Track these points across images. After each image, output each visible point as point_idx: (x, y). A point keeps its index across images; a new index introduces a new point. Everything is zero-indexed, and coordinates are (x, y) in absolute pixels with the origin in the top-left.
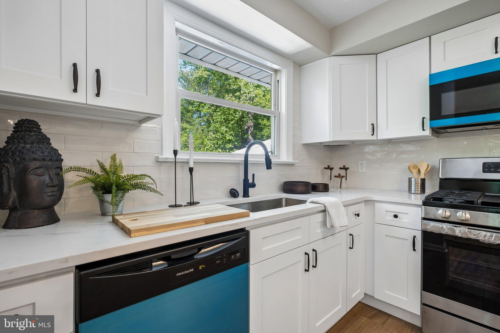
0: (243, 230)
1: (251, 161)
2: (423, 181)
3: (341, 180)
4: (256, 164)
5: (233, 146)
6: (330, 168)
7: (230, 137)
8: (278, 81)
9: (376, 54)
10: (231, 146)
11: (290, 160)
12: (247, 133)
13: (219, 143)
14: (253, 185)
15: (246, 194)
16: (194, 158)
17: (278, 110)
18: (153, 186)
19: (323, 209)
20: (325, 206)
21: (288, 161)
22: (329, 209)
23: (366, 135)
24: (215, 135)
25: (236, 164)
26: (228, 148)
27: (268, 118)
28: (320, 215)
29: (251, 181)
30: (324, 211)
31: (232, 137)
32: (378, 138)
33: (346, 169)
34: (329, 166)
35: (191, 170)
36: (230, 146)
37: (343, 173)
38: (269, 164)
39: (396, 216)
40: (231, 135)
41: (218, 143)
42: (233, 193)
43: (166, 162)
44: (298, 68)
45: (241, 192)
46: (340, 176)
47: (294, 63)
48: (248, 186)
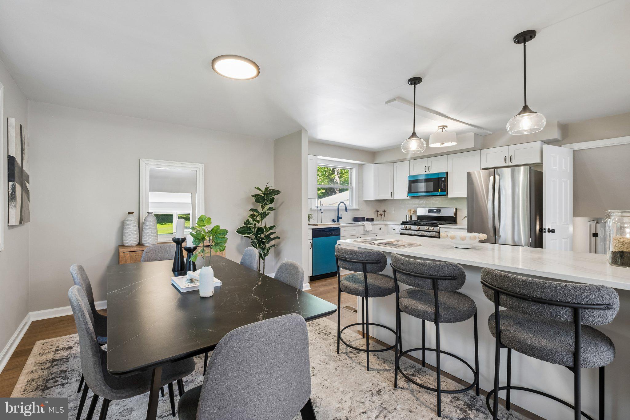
0: (338, 227)
1: (340, 209)
2: (411, 216)
3: (381, 217)
4: (342, 210)
6: (378, 211)
8: (352, 173)
9: (393, 163)
11: (357, 208)
12: (334, 173)
14: (341, 218)
15: (338, 221)
16: (323, 208)
17: (352, 186)
18: (312, 217)
19: (363, 225)
22: (365, 225)
23: (389, 197)
25: (334, 210)
28: (362, 227)
29: (340, 216)
30: (364, 226)
32: (394, 199)
33: (385, 211)
35: (322, 212)
37: (383, 213)
38: (346, 210)
39: (394, 229)
42: (334, 221)
43: (314, 210)
44: (361, 166)
45: (336, 221)
46: (381, 215)
47: (359, 165)
48: (339, 218)
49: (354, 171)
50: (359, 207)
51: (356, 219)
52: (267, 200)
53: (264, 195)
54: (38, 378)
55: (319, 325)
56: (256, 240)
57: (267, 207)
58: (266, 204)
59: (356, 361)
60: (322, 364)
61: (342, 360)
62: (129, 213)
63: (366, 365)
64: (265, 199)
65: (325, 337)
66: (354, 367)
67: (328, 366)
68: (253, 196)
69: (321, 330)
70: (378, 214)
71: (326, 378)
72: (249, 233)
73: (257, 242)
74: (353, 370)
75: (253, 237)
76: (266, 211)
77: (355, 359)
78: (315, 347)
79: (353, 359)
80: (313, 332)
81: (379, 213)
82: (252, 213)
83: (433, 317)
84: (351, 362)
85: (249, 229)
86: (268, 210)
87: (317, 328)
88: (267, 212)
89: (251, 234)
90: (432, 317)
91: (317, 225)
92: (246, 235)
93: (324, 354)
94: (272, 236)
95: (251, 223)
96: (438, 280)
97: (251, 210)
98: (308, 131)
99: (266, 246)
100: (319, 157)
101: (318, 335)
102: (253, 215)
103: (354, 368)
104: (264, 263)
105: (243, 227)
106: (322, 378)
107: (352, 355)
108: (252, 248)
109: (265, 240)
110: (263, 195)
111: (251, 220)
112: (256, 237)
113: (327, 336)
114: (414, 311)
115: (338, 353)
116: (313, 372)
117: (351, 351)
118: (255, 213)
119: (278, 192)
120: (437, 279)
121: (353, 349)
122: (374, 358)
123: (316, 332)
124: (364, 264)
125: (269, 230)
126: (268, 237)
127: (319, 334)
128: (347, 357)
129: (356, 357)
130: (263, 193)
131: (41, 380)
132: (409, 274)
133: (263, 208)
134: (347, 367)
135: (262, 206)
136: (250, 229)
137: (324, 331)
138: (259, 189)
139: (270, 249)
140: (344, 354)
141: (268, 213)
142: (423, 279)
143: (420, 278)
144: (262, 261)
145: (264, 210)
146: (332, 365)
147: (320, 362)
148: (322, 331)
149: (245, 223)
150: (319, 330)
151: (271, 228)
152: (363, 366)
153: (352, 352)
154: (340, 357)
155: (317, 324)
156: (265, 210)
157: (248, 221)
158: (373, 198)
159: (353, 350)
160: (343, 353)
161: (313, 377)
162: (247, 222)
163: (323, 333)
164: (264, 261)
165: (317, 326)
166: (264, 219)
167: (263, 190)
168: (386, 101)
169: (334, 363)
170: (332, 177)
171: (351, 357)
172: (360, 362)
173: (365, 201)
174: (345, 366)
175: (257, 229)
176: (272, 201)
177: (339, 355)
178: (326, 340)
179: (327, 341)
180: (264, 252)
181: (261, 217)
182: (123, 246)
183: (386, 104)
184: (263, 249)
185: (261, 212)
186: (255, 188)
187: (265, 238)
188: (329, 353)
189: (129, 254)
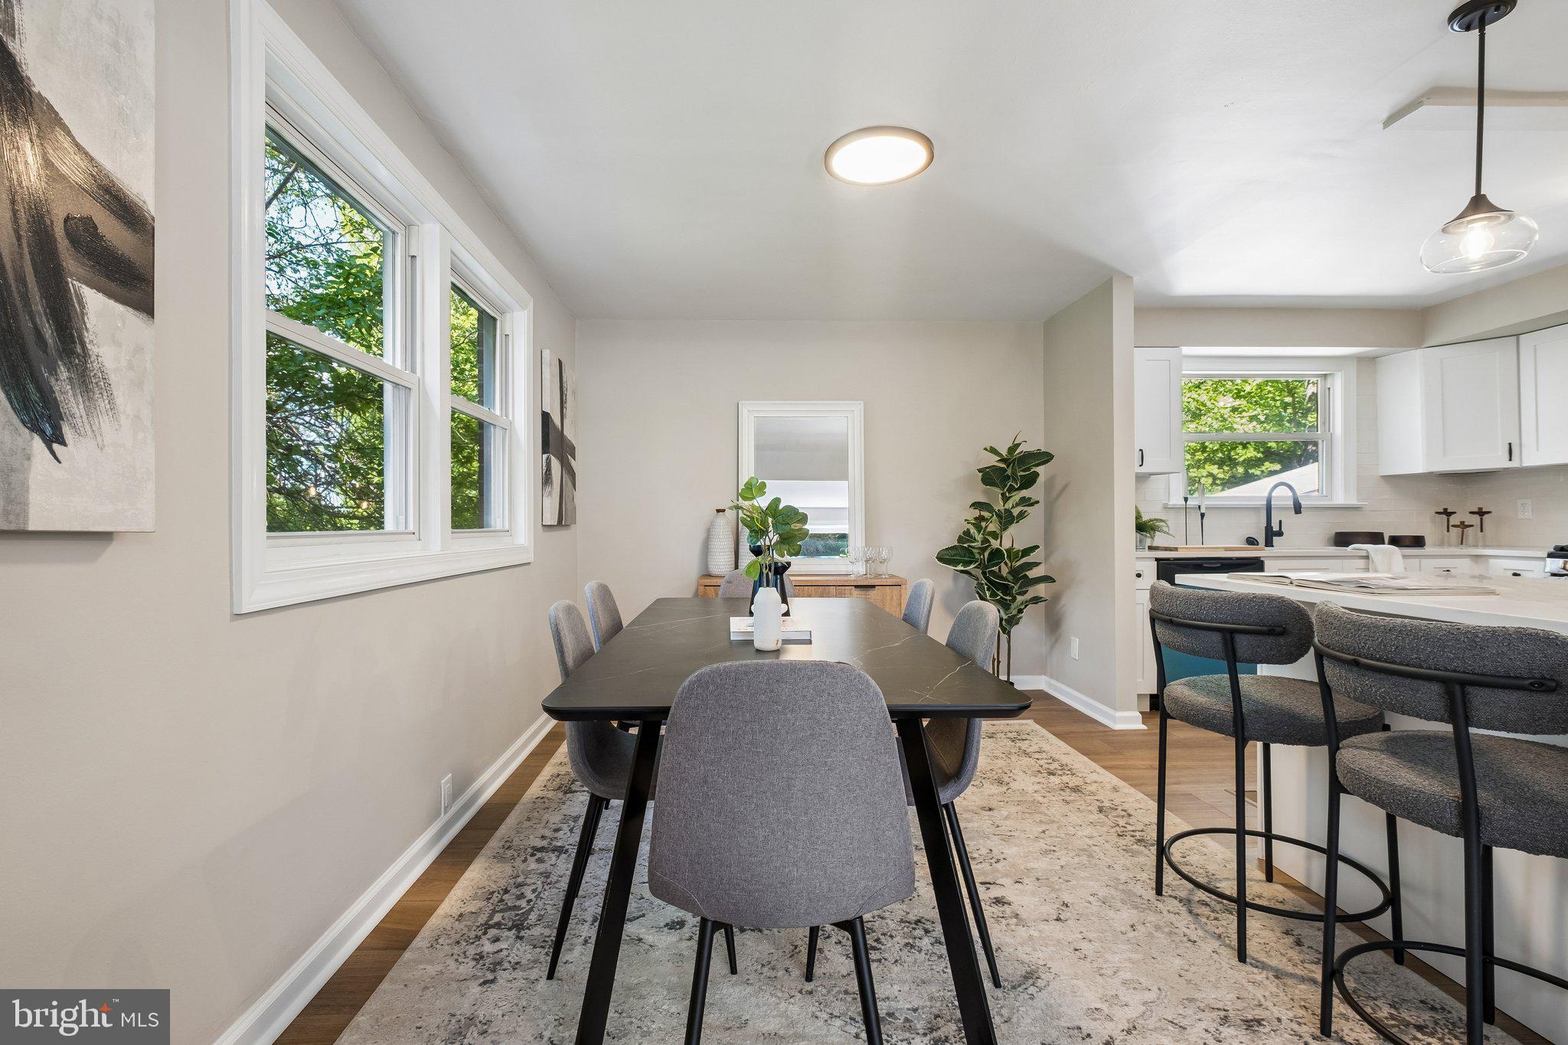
0: (1257, 559)
1: (1275, 505)
3: (1463, 532)
5: (1260, 455)
6: (1447, 513)
7: (1251, 426)
8: (1329, 388)
9: (1517, 336)
10: (1252, 455)
11: (1353, 501)
13: (1211, 446)
14: (1280, 534)
15: (1265, 543)
16: (1206, 503)
17: (1329, 431)
18: (1165, 529)
20: (1368, 552)
21: (1347, 503)
22: (1372, 555)
23: (1498, 462)
24: (1197, 425)
26: (1241, 459)
27: (1316, 444)
29: (1276, 528)
30: (1367, 557)
31: (1258, 426)
32: (1523, 465)
33: (1483, 513)
34: (1445, 510)
35: (1203, 515)
36: (1249, 455)
37: (1473, 520)
39: (1516, 575)
40: (1252, 418)
41: (1207, 447)
42: (1251, 541)
43: (1175, 508)
44: (1368, 363)
45: (1262, 540)
46: (1463, 526)
47: (1360, 359)
48: (1271, 535)
49: (1338, 385)
50: (1358, 500)
51: (1343, 539)
52: (1014, 479)
53: (1008, 467)
54: (565, 775)
55: (1130, 815)
56: (984, 581)
57: (1017, 496)
58: (1011, 489)
59: (1208, 927)
60: (1094, 903)
61: (1165, 913)
62: (718, 511)
63: (1235, 943)
64: (1008, 477)
65: (1135, 846)
66: (1194, 938)
67: (1111, 913)
68: (980, 471)
69: (1130, 828)
70: (1451, 524)
71: (1091, 935)
72: (967, 563)
73: (986, 585)
74: (1189, 944)
75: (978, 573)
76: (1013, 507)
77: (1209, 922)
78: (1093, 862)
79: (1204, 920)
80: (1105, 829)
81: (1455, 520)
82: (976, 513)
83: (1452, 818)
84: (1193, 926)
85: (969, 551)
86: (1017, 505)
87: (1122, 822)
88: (1016, 512)
89: (972, 566)
90: (1448, 816)
91: (1176, 549)
92: (960, 567)
93: (1112, 884)
94: (1032, 574)
95: (975, 539)
96: (1470, 689)
97: (976, 505)
98: (1134, 278)
99: (1014, 599)
100: (1186, 350)
101: (1115, 839)
102: (981, 518)
103: (1195, 942)
104: (1009, 642)
105: (954, 548)
106: (1081, 932)
107: (1205, 911)
108: (978, 602)
109: (1009, 582)
110: (1002, 465)
111: (973, 531)
112: (984, 573)
113: (1145, 846)
114: (1379, 788)
115: (1159, 891)
116: (1060, 912)
117: (1208, 900)
118: (986, 514)
119: (1045, 457)
120: (1463, 684)
121: (1214, 897)
122: (1282, 941)
123: (1114, 830)
124: (1229, 636)
125: (1023, 557)
126: (1018, 574)
127: (1119, 835)
128: (1183, 910)
129: (1216, 919)
130: (1003, 460)
131: (568, 777)
132: (1356, 663)
133: (1006, 499)
134: (1170, 933)
135: (1003, 495)
136: (972, 553)
137: (1137, 834)
138: (993, 451)
139: (1026, 606)
140: (1176, 902)
141: (1022, 515)
142: (1407, 681)
143: (1395, 679)
144: (1004, 637)
145: (1009, 505)
146: (1126, 915)
147: (1091, 899)
148: (1133, 831)
149: (960, 539)
150: (1125, 827)
151: (1027, 552)
152: (1229, 946)
153: (1207, 905)
154: (1160, 905)
155: (1124, 813)
156: (1011, 506)
157: (967, 533)
158: (1419, 467)
159: (1215, 900)
160: (1176, 898)
161: (1054, 922)
162: (966, 536)
163: (1133, 836)
164: (1009, 637)
165: (1123, 817)
166: (1007, 528)
167: (1004, 453)
168: (1385, 116)
169: (1135, 912)
170: (1310, 422)
171: (1198, 915)
172: (1225, 935)
173: (1385, 478)
174: (1167, 930)
175: (990, 554)
176: (1029, 481)
177: (1160, 898)
178: (1134, 854)
179: (1135, 859)
180: (1007, 612)
181: (1001, 523)
182: (709, 576)
183: (1384, 128)
184: (1005, 605)
185: (999, 510)
186: (985, 449)
187: (1010, 578)
188: (1130, 886)
189: (714, 589)
